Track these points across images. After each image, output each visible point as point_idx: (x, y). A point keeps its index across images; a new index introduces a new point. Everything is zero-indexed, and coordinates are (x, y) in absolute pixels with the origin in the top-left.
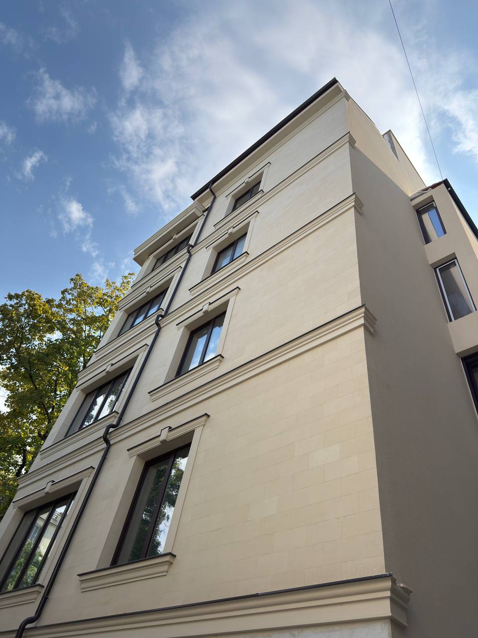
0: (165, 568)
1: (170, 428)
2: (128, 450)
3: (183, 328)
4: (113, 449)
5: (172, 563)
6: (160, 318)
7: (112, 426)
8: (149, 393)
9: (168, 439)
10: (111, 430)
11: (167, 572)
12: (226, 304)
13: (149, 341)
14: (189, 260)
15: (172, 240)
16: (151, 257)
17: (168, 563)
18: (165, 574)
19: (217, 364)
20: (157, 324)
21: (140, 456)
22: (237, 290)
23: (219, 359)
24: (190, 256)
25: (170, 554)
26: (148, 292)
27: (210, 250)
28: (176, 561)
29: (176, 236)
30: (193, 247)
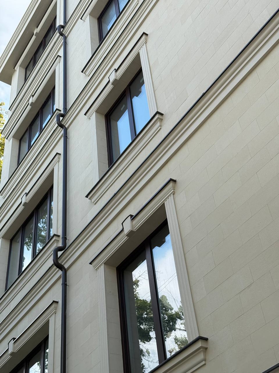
0: (201, 356)
1: (131, 216)
2: (91, 263)
3: (94, 114)
4: (70, 273)
5: (206, 349)
6: (61, 118)
7: (60, 249)
8: (87, 196)
9: (135, 229)
10: (60, 253)
11: (205, 360)
12: (138, 58)
13: (60, 149)
14: (65, 44)
15: (34, 37)
16: (17, 68)
17: (202, 349)
18: (203, 363)
19: (158, 124)
20: (61, 125)
21: (107, 263)
22: (144, 37)
23: (158, 118)
24: (65, 38)
25: (200, 338)
26: (32, 103)
27: (87, 18)
28: (210, 345)
29: (37, 31)
30: (63, 27)
